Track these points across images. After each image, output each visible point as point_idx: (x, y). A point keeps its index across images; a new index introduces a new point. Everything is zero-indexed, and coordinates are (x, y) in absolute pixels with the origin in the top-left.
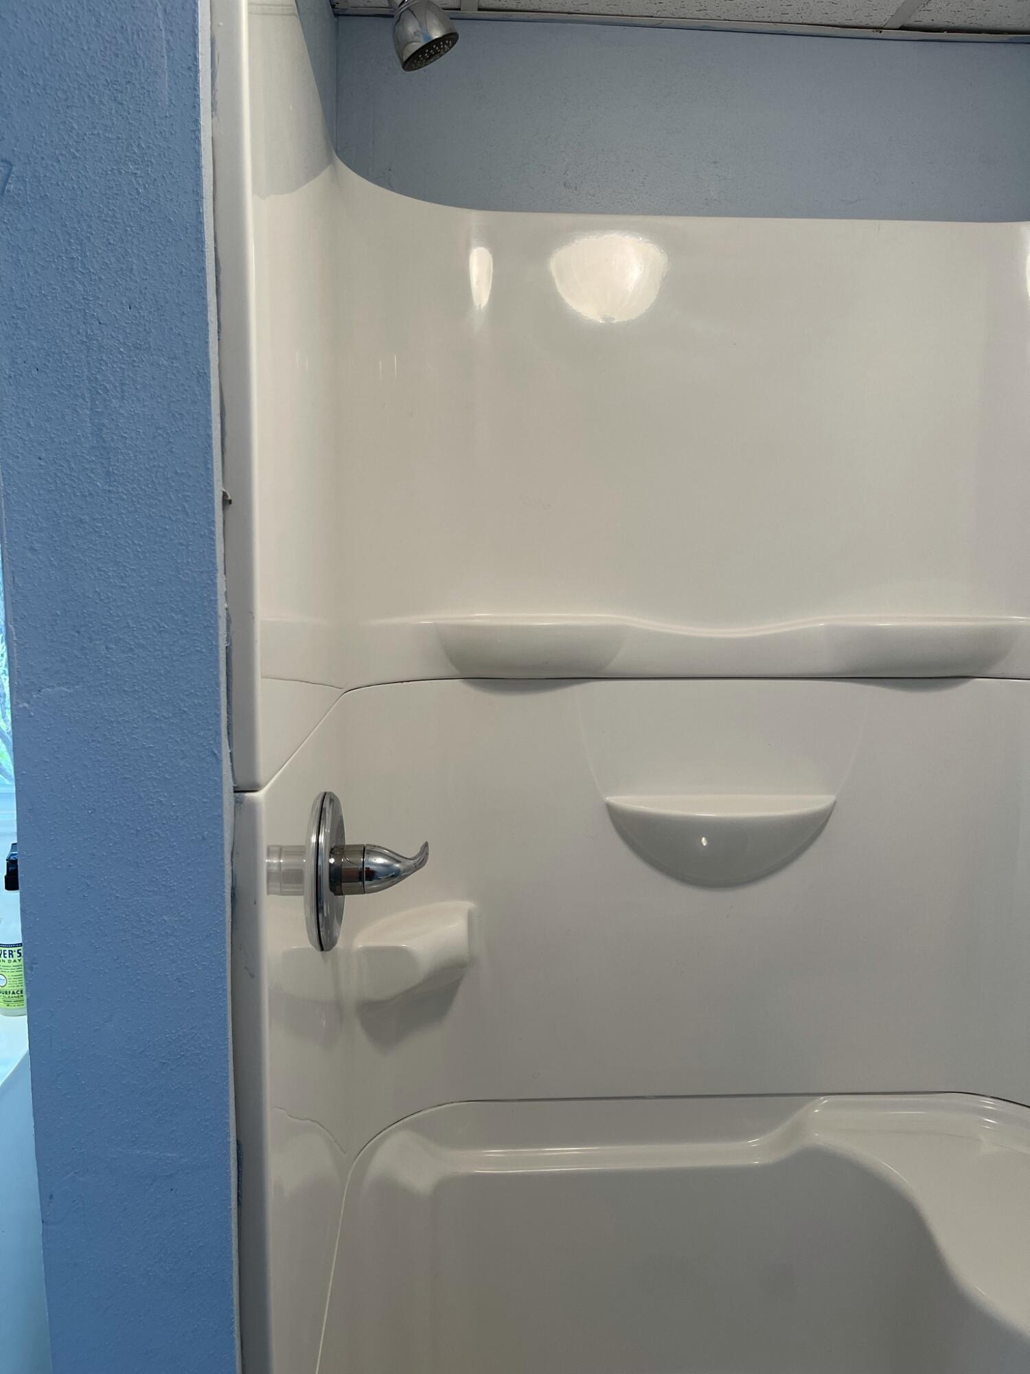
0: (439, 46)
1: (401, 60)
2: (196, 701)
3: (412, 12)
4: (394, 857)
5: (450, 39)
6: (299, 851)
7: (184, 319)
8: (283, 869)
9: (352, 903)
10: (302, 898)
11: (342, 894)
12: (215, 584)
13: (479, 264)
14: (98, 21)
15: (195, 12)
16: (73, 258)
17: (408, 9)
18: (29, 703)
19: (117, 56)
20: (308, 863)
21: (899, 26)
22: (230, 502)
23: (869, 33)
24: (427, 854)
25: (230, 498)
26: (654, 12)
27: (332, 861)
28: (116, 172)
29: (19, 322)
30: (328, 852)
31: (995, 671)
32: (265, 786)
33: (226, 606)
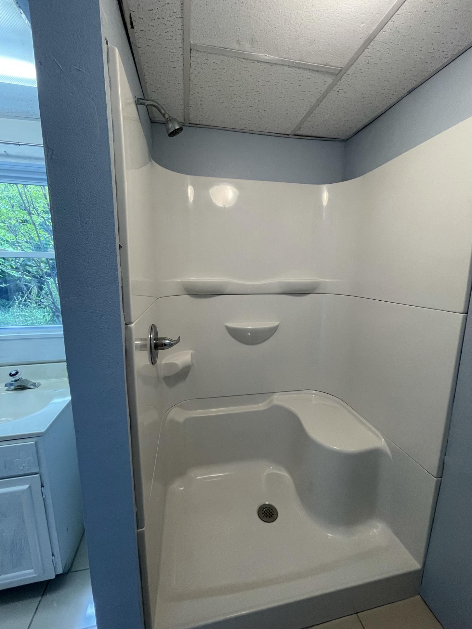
0: (178, 130)
1: (168, 133)
2: (113, 300)
3: (170, 121)
4: (171, 340)
5: (181, 129)
6: (146, 340)
7: (106, 196)
8: (142, 344)
9: (160, 352)
10: (147, 351)
11: (158, 350)
12: (117, 269)
13: (190, 191)
14: (77, 110)
15: (106, 110)
16: (74, 179)
17: (169, 120)
18: (65, 301)
19: (83, 121)
20: (148, 342)
21: (293, 134)
22: (121, 247)
23: (286, 136)
24: (180, 339)
25: (121, 246)
26: (234, 127)
27: (155, 342)
28: (85, 155)
29: (58, 196)
30: (153, 340)
31: (316, 292)
32: (134, 323)
33: (121, 275)
